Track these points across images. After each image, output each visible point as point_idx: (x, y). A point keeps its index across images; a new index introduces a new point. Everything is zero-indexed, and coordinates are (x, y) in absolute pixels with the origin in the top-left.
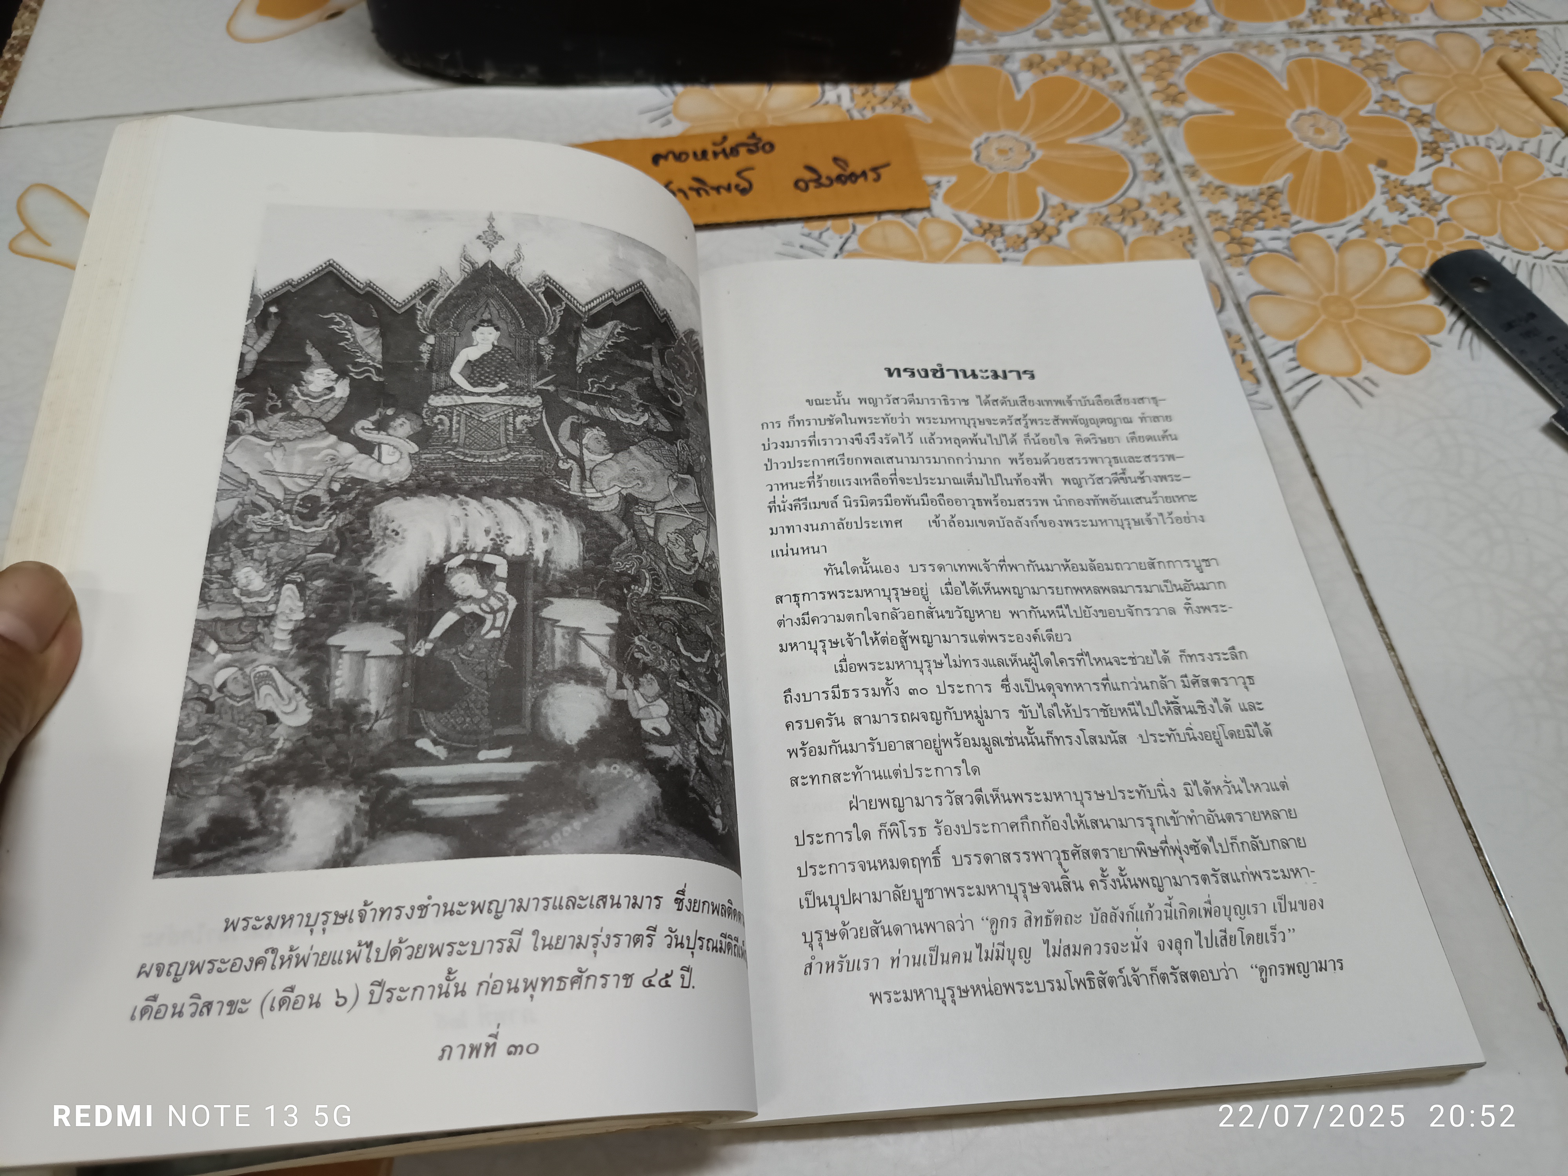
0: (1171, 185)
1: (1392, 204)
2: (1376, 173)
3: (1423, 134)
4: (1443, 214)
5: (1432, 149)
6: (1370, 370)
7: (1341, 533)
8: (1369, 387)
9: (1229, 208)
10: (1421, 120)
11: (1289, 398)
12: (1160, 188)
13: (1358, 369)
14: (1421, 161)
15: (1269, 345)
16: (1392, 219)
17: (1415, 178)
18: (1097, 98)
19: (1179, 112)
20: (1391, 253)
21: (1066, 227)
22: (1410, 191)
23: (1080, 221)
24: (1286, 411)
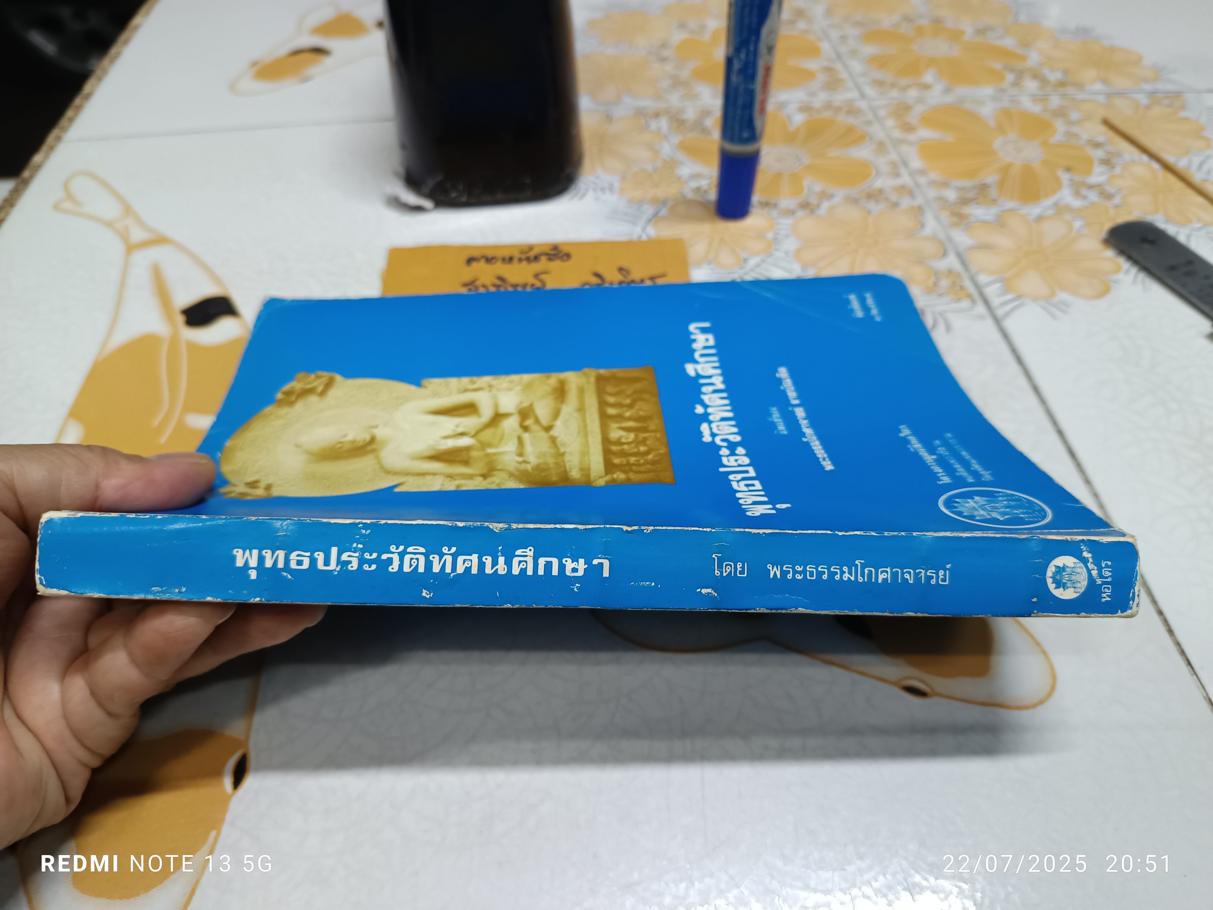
0: (906, 179)
1: (1077, 194)
2: (1065, 177)
3: (1099, 154)
4: (1117, 200)
5: (1107, 162)
6: (1063, 296)
7: (1043, 401)
8: (1064, 307)
9: (951, 195)
10: (1097, 145)
11: (1000, 312)
12: (898, 182)
13: (1053, 294)
14: (1098, 169)
15: (983, 279)
16: (1077, 203)
17: (1094, 179)
18: (850, 130)
19: (912, 137)
20: (1077, 224)
21: (826, 205)
22: (1091, 187)
23: (837, 200)
24: (998, 321)
